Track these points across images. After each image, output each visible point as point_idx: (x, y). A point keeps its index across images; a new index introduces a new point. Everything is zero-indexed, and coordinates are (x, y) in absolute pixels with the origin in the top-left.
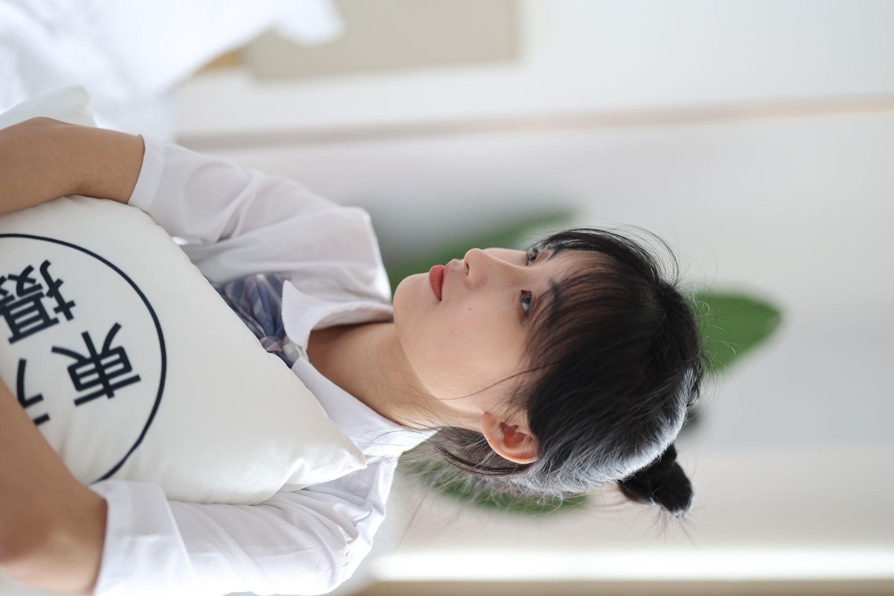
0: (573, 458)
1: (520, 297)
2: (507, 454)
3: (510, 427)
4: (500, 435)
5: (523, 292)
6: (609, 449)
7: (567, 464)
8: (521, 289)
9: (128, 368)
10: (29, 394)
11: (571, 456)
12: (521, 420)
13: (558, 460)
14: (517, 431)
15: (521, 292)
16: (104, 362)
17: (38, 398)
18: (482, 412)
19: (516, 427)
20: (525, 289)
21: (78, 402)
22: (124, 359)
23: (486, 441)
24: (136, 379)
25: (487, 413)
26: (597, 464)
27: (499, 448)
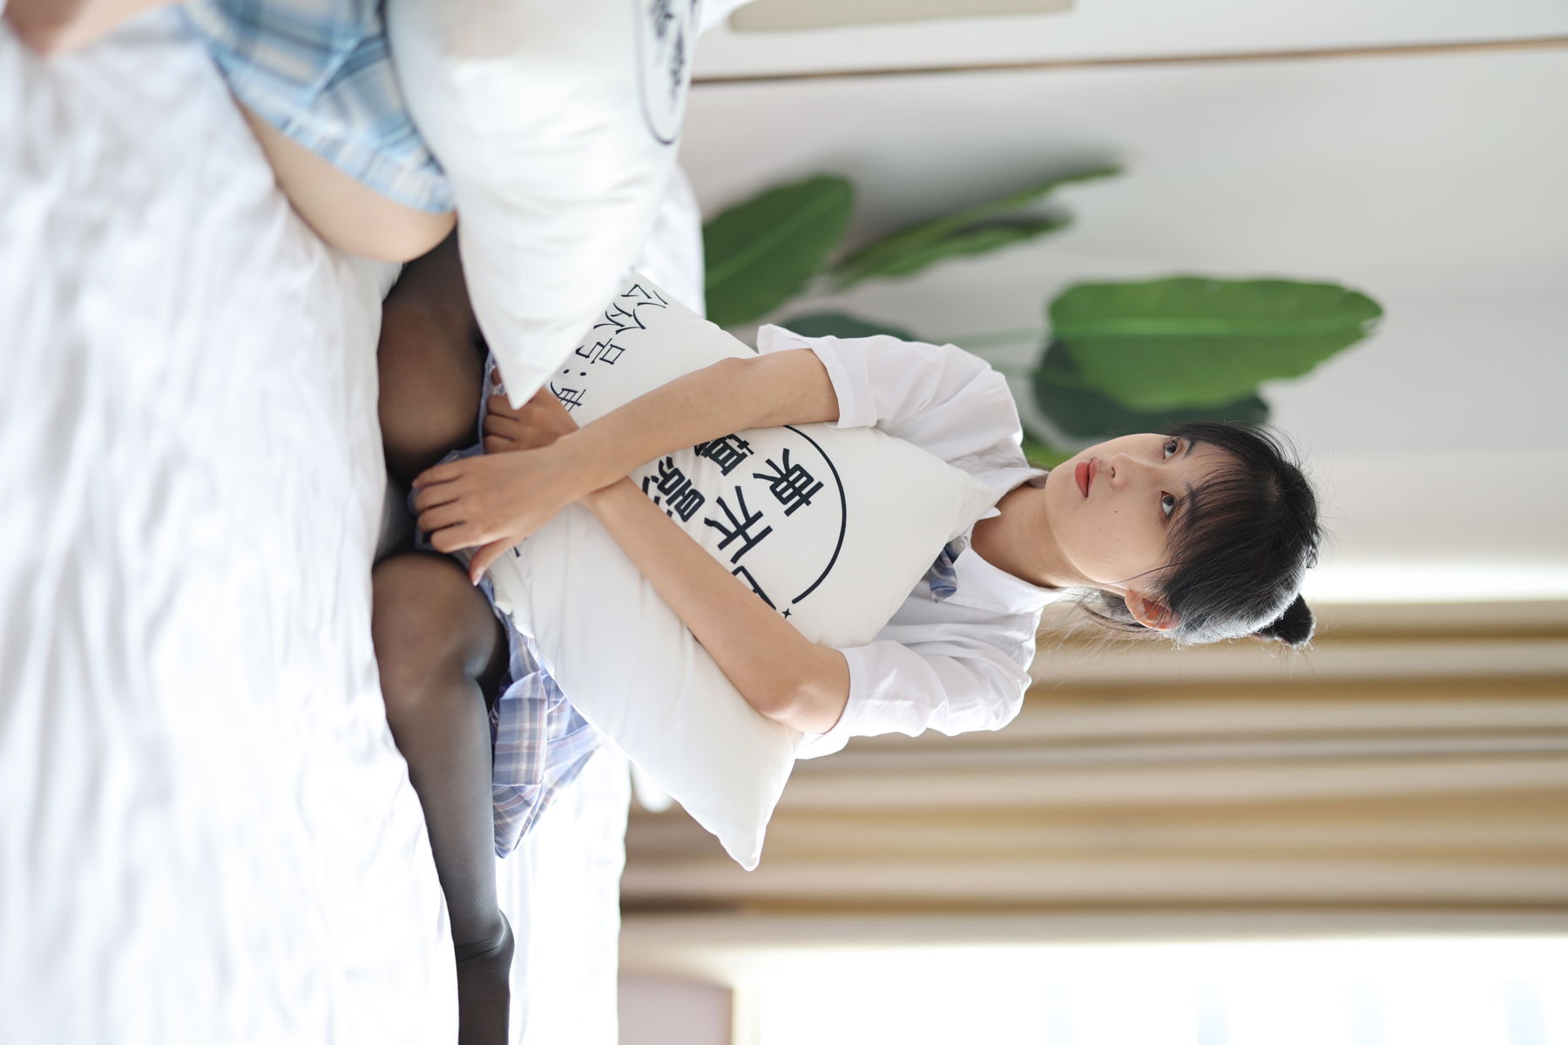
3: (1152, 602)
5: (1164, 493)
8: (1161, 490)
9: (810, 479)
10: (751, 514)
15: (1161, 493)
16: (791, 479)
17: (759, 515)
18: (1127, 589)
19: (1156, 601)
20: (1166, 490)
21: (788, 512)
22: (804, 473)
24: (820, 485)
25: (1131, 591)
27: (1141, 619)
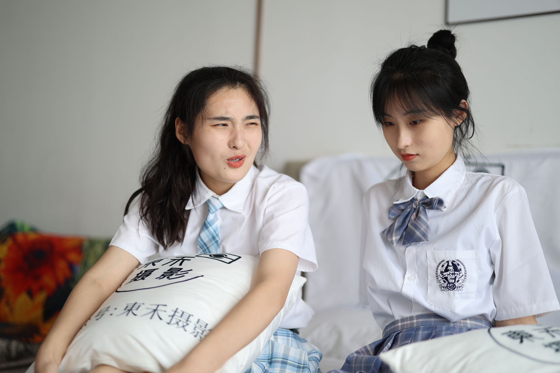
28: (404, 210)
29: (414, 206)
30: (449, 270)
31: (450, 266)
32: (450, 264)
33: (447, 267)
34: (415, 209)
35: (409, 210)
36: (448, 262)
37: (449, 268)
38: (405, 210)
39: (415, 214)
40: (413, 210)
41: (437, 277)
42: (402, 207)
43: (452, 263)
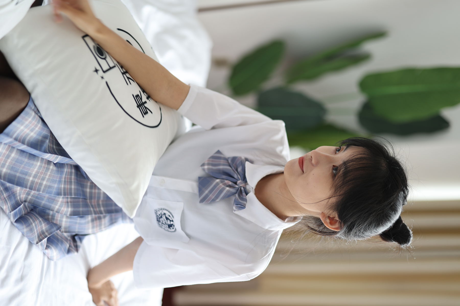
0: (356, 228)
1: (332, 168)
2: (331, 228)
3: (332, 217)
4: (328, 221)
5: (334, 166)
6: (370, 224)
7: (354, 231)
8: (333, 165)
11: (355, 228)
12: (335, 215)
13: (350, 229)
14: (335, 219)
15: (333, 166)
18: (321, 212)
19: (334, 217)
20: (334, 165)
23: (322, 222)
25: (322, 212)
26: (365, 230)
27: (328, 226)
28: (237, 170)
29: (238, 182)
30: (167, 220)
31: (170, 222)
32: (172, 223)
33: (169, 220)
34: (236, 183)
35: (236, 176)
36: (173, 221)
37: (169, 221)
38: (236, 172)
39: (230, 183)
40: (235, 180)
41: (162, 209)
42: (240, 169)
43: (172, 224)
